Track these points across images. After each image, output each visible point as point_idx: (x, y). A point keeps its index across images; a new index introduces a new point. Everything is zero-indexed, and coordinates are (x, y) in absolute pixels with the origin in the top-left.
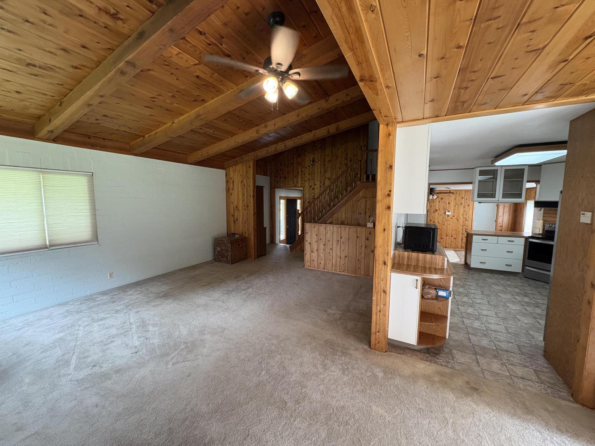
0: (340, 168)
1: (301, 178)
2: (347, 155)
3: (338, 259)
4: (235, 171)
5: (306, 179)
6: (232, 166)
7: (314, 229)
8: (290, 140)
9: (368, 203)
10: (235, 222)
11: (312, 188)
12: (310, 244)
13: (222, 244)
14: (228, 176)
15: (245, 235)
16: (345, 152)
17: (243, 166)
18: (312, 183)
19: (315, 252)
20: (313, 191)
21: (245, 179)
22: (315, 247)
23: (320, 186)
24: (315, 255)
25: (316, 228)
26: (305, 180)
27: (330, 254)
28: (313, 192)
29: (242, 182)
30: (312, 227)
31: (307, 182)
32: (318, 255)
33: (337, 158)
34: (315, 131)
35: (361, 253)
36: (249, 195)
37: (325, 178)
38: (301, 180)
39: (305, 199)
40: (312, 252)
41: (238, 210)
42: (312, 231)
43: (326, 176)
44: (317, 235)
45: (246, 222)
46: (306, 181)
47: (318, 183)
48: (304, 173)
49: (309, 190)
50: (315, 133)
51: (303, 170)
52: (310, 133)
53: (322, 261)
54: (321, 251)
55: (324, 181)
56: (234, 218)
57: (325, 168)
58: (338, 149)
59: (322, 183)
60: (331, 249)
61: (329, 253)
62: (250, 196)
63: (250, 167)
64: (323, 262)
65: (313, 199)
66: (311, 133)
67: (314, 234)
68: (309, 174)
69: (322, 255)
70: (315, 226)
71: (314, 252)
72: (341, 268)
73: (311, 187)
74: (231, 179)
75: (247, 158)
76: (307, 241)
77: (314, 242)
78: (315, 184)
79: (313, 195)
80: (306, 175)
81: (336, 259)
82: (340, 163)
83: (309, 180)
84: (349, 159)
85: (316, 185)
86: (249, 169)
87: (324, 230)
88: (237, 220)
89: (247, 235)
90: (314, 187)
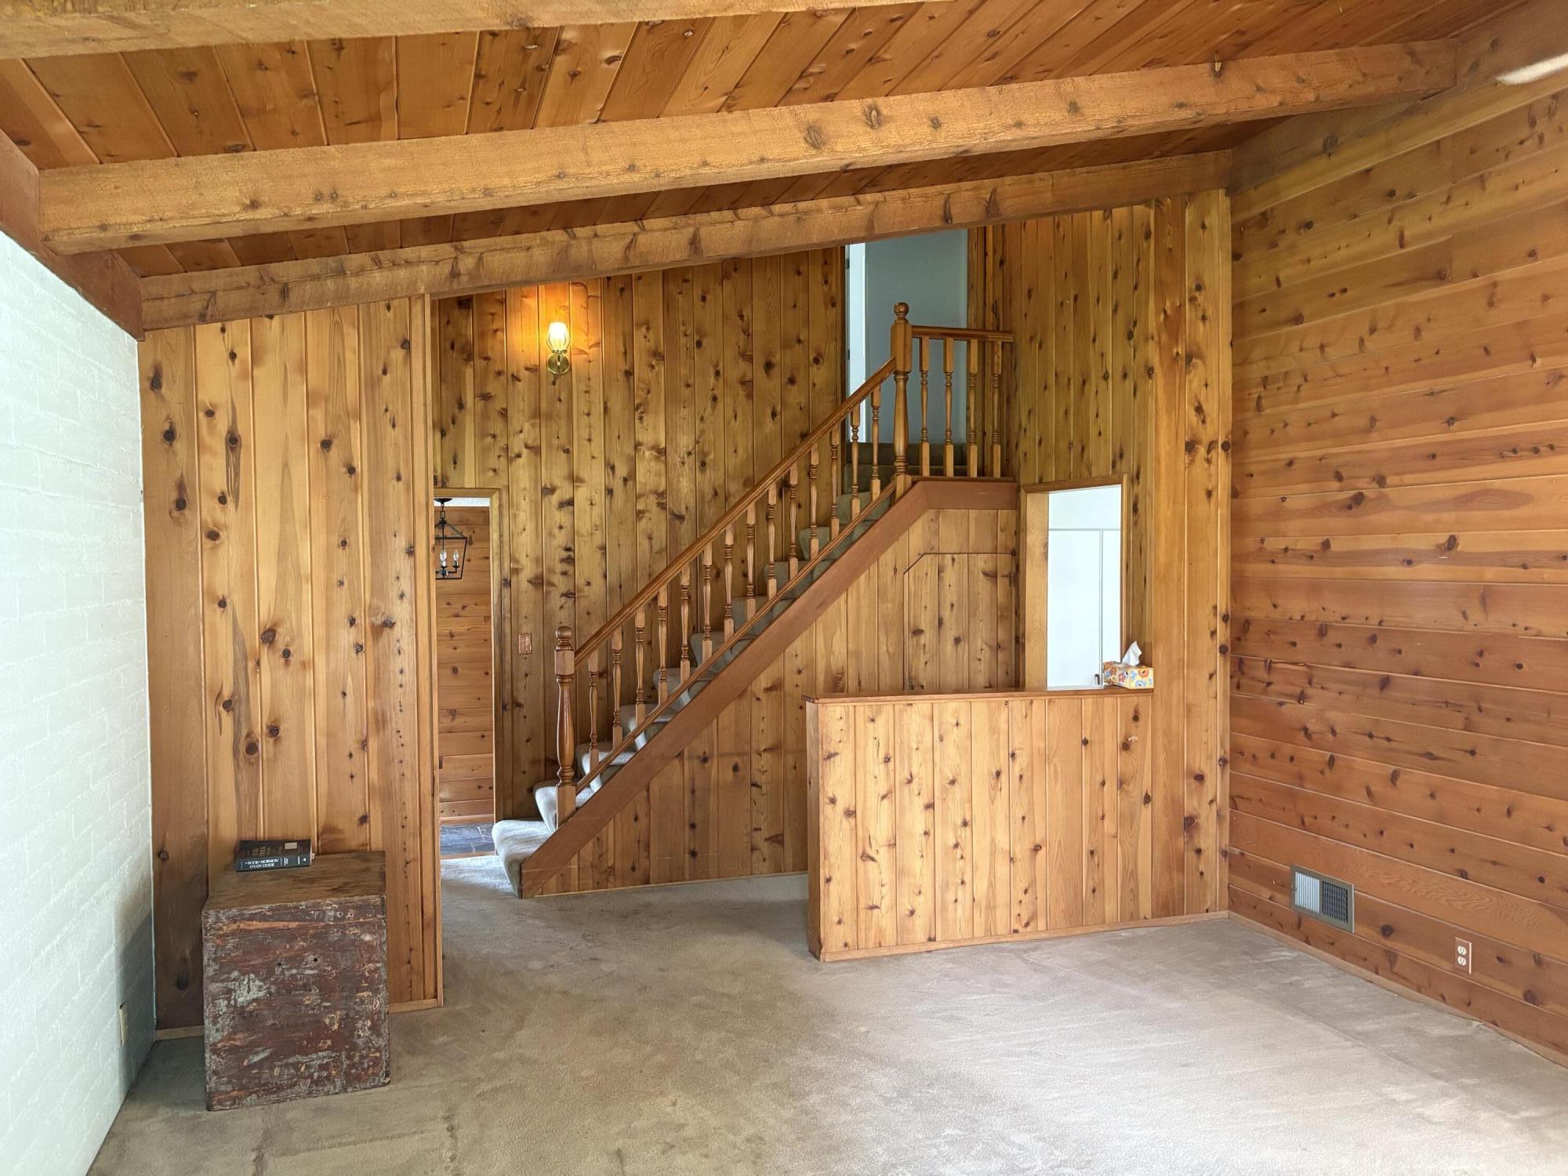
0: (715, 399)
1: (482, 434)
2: (747, 333)
3: (1003, 868)
4: (256, 360)
5: (517, 445)
6: (223, 318)
7: (871, 725)
8: (728, 214)
9: (950, 575)
10: (252, 748)
11: (555, 499)
12: (850, 813)
13: (291, 936)
14: (171, 391)
15: (353, 837)
16: (741, 317)
17: (337, 326)
18: (555, 472)
19: (883, 856)
20: (561, 517)
21: (355, 426)
22: (880, 829)
23: (610, 492)
24: (880, 872)
25: (880, 721)
26: (507, 449)
27: (959, 852)
28: (566, 522)
29: (326, 444)
30: (860, 720)
31: (521, 461)
32: (900, 873)
33: (699, 344)
34: (878, 196)
35: (1103, 818)
36: (401, 543)
37: (637, 446)
38: (483, 453)
39: (513, 559)
40: (866, 857)
41: (287, 654)
42: (861, 743)
43: (640, 437)
44: (887, 760)
45: (364, 744)
46: (519, 456)
47: (595, 476)
48: (499, 404)
49: (537, 512)
50: (877, 204)
51: (493, 387)
52: (851, 199)
53: (921, 898)
54: (914, 843)
55: (632, 462)
56: (237, 723)
57: (631, 389)
58: (704, 299)
59: (622, 471)
60: (965, 824)
61: (956, 846)
62: (411, 552)
63: (406, 344)
64: (923, 905)
65: (562, 561)
66: (859, 203)
67: (870, 760)
68: (536, 414)
69: (918, 867)
70: (879, 712)
71: (873, 859)
72: (1015, 912)
73: (549, 491)
74: (210, 414)
75: (378, 278)
76: (833, 801)
77: (873, 801)
78: (574, 479)
79: (561, 539)
80: (515, 425)
81: (992, 867)
82: (717, 373)
83: (535, 450)
84: (759, 360)
85: (580, 480)
86: (398, 354)
87: (929, 728)
88: (274, 731)
89: (375, 835)
90: (567, 497)
